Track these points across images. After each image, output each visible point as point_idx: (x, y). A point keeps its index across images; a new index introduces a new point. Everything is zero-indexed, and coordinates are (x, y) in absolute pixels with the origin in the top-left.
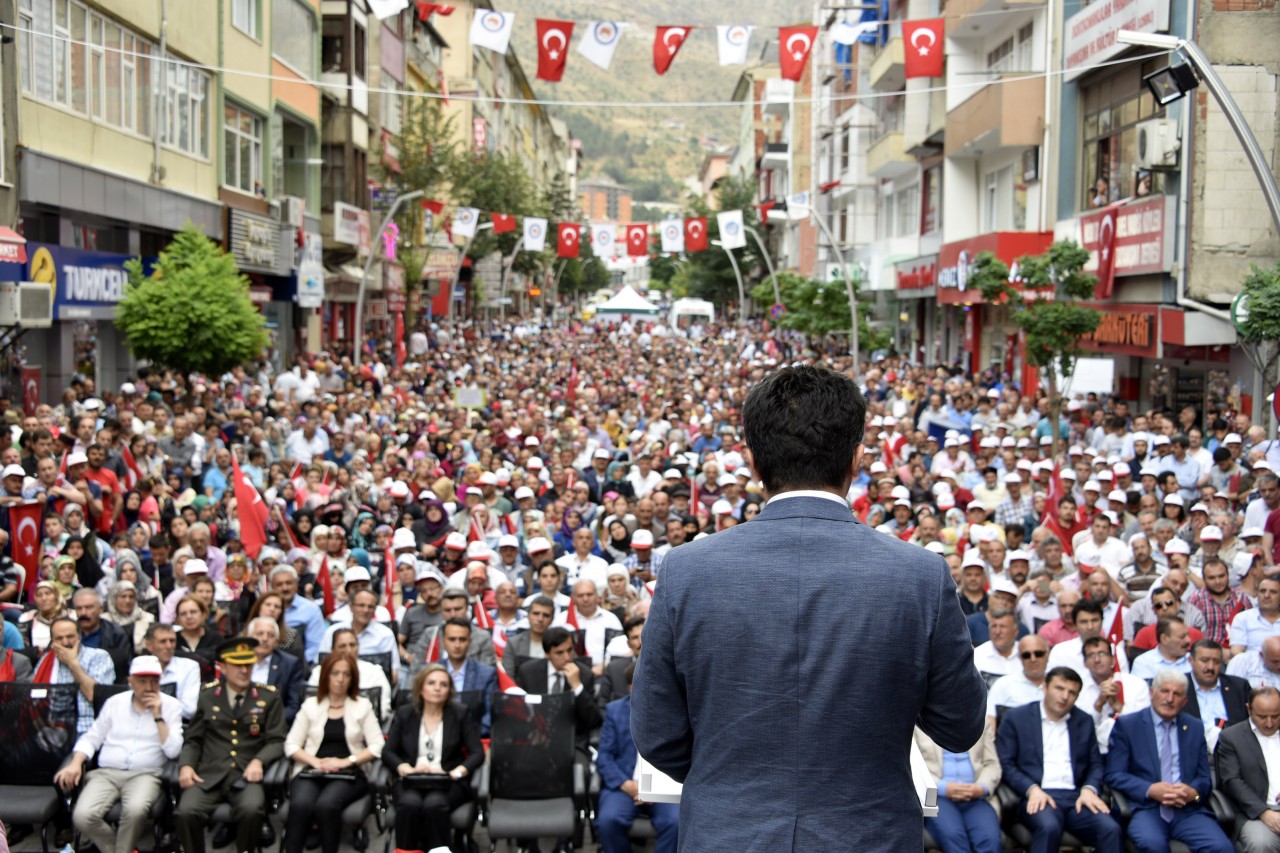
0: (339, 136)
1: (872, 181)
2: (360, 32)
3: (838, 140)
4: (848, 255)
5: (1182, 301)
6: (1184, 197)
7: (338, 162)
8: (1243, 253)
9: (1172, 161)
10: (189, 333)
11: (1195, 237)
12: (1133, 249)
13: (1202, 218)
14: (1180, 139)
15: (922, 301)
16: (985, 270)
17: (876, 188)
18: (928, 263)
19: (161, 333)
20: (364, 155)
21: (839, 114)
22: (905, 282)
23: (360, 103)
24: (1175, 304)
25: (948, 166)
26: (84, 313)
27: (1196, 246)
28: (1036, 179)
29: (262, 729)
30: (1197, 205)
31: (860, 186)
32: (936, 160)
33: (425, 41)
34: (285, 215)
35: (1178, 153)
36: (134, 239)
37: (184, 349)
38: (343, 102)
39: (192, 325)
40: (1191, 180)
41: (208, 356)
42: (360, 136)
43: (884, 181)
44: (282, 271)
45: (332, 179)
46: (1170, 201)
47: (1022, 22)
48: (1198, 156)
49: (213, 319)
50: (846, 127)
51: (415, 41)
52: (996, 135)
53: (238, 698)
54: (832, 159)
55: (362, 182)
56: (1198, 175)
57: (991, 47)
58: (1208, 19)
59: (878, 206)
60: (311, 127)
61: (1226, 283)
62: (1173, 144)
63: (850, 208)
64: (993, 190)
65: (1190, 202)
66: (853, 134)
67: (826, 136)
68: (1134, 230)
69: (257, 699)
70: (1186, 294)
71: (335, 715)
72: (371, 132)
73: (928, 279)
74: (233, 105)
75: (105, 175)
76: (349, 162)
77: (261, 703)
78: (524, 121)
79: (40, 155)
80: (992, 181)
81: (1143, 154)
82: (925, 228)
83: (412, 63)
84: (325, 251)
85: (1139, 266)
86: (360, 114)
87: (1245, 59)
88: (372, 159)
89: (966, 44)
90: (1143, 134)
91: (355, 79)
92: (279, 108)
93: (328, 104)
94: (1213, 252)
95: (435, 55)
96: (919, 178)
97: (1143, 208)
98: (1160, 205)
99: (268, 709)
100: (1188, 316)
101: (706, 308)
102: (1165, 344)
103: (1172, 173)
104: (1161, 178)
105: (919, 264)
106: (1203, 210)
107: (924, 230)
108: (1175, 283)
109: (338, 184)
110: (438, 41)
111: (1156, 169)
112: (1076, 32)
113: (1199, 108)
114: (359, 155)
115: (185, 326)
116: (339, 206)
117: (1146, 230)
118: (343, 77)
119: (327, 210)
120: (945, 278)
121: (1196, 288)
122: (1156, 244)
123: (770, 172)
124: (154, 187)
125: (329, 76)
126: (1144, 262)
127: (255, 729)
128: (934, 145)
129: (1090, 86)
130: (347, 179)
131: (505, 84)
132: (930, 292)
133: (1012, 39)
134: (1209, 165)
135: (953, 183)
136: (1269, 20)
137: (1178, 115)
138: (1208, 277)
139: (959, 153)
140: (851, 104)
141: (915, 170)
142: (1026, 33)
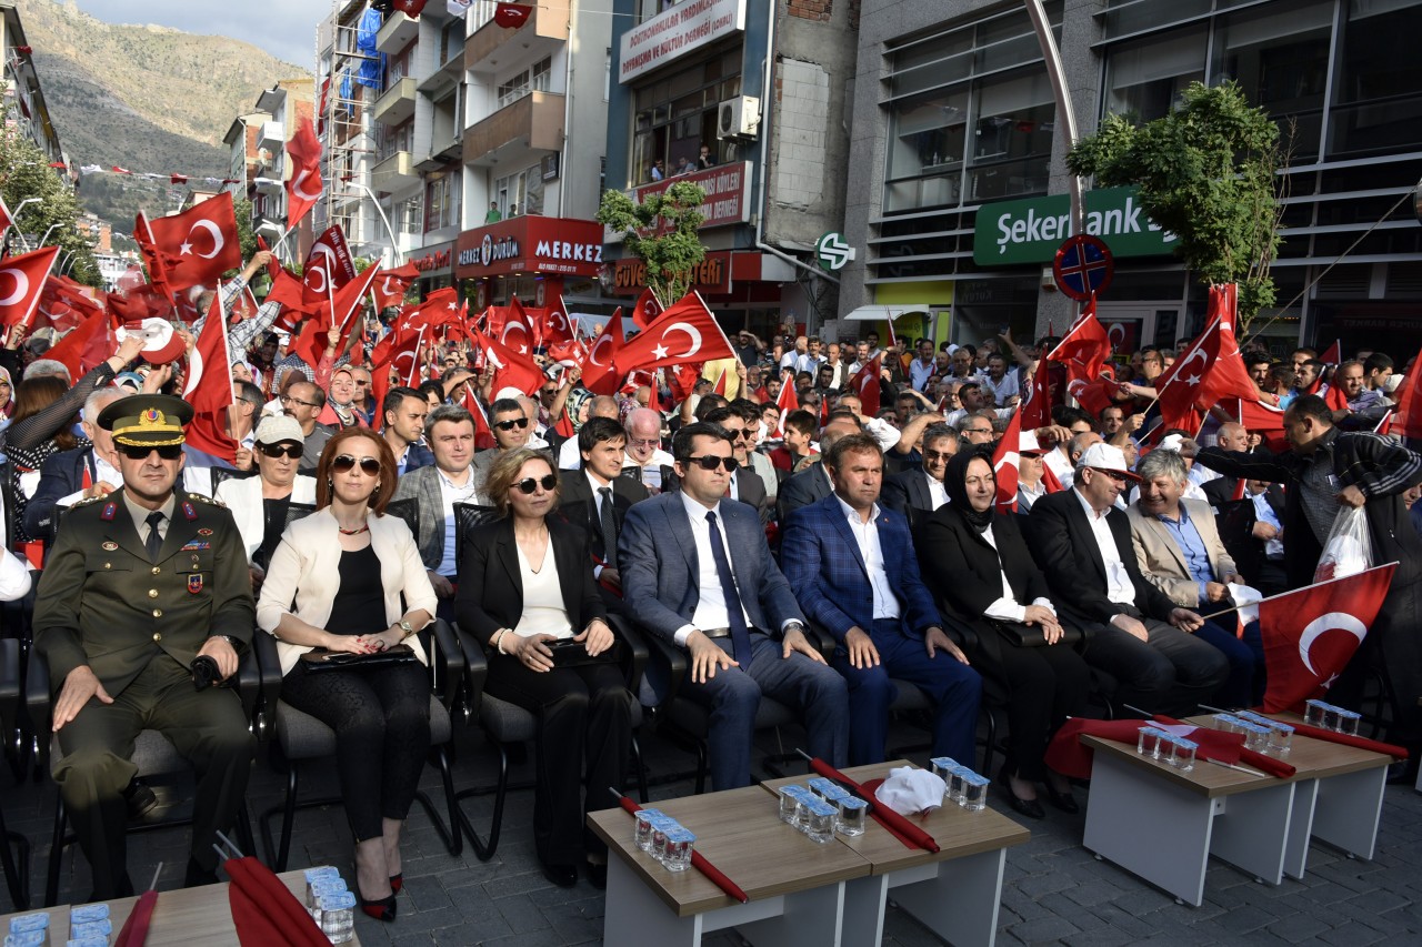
3: (341, 162)
5: (759, 244)
6: (763, 161)
8: (803, 211)
9: (754, 131)
11: (771, 194)
13: (776, 180)
14: (762, 115)
18: (441, 250)
21: (341, 143)
24: (752, 248)
25: (466, 173)
27: (772, 202)
28: (557, 177)
30: (773, 168)
31: (363, 198)
32: (441, 173)
35: (760, 126)
40: (769, 149)
46: (749, 165)
47: (539, 58)
48: (776, 130)
50: (350, 153)
52: (525, 139)
56: (774, 146)
57: (501, 82)
58: (784, 21)
59: (378, 214)
61: (791, 233)
62: (755, 118)
63: (354, 214)
64: (504, 192)
65: (768, 166)
66: (356, 156)
68: (706, 192)
70: (764, 240)
71: (355, 545)
73: (444, 263)
80: (504, 185)
81: (726, 127)
82: (429, 227)
85: (713, 220)
87: (809, 57)
90: (728, 110)
94: (784, 208)
96: (422, 187)
98: (736, 169)
100: (764, 256)
102: (733, 281)
103: (754, 144)
105: (432, 252)
106: (777, 173)
107: (426, 230)
108: (755, 230)
111: (740, 138)
112: (637, 41)
113: (777, 91)
117: (720, 190)
120: (466, 257)
121: (771, 235)
122: (735, 201)
123: (261, 196)
126: (717, 216)
128: (448, 163)
129: (643, 87)
132: (446, 271)
133: (527, 73)
134: (782, 138)
135: (472, 184)
136: (826, 31)
137: (758, 94)
138: (779, 228)
139: (478, 161)
140: (356, 132)
141: (418, 184)
142: (544, 66)
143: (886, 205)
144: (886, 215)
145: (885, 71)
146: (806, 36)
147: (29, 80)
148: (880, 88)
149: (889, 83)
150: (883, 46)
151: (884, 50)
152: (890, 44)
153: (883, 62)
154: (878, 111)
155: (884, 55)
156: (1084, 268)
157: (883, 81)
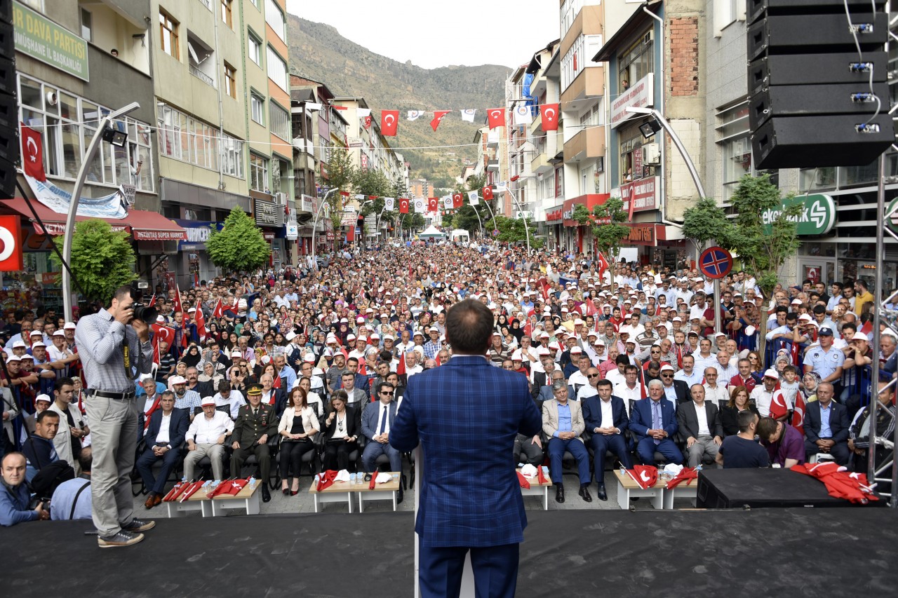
0: (301, 165)
1: (534, 175)
2: (309, 120)
3: (519, 158)
4: (524, 207)
5: (664, 221)
6: (663, 177)
7: (302, 177)
9: (657, 161)
10: (237, 254)
11: (668, 193)
12: (643, 200)
13: (671, 185)
14: (660, 152)
15: (557, 225)
16: (579, 211)
17: (536, 178)
18: (559, 209)
19: (224, 254)
20: (313, 173)
21: (519, 146)
22: (550, 218)
23: (310, 151)
24: (661, 223)
25: (565, 166)
26: (193, 247)
27: (669, 198)
28: (603, 171)
29: (267, 423)
30: (668, 180)
31: (529, 177)
32: (560, 164)
33: (338, 123)
34: (279, 202)
35: (660, 158)
36: (213, 214)
37: (236, 261)
38: (303, 151)
39: (238, 250)
40: (665, 169)
41: (246, 263)
42: (311, 165)
43: (539, 175)
44: (279, 226)
45: (300, 184)
46: (657, 178)
47: (594, 104)
48: (668, 159)
49: (247, 246)
50: (522, 152)
51: (334, 123)
52: (585, 152)
53: (256, 410)
54: (516, 166)
55: (312, 185)
56: (668, 168)
57: (581, 115)
58: (669, 100)
59: (537, 185)
60: (289, 162)
62: (657, 154)
63: (525, 187)
64: (585, 176)
65: (665, 179)
66: (525, 154)
67: (513, 156)
68: (643, 192)
69: (265, 410)
70: (666, 218)
71: (298, 415)
72: (316, 163)
73: (559, 216)
74: (254, 154)
75: (198, 187)
76: (306, 177)
77: (266, 412)
78: (385, 155)
79: (169, 180)
80: (584, 172)
81: (645, 158)
82: (557, 194)
83: (333, 133)
84: (297, 215)
85: (646, 207)
86: (310, 155)
87: (686, 117)
88: (317, 175)
89: (572, 114)
90: (645, 150)
91: (308, 141)
92: (275, 155)
93: (296, 152)
95: (343, 128)
96: (554, 172)
97: (646, 182)
98: (653, 180)
99: (269, 414)
100: (667, 227)
101: (466, 233)
102: (658, 240)
103: (658, 167)
104: (652, 169)
105: (555, 210)
106: (671, 182)
107: (556, 196)
108: (661, 213)
109: (302, 186)
110: (344, 123)
111: (651, 165)
112: (616, 107)
113: (667, 138)
114: (311, 173)
115: (235, 250)
116: (303, 196)
117: (648, 191)
118: (303, 140)
119: (298, 197)
120: (567, 214)
121: (670, 216)
122: (652, 197)
123: (491, 172)
124: (222, 191)
125: (295, 140)
126: (647, 205)
127: (264, 423)
128: (559, 158)
129: (622, 130)
130: (306, 184)
131: (375, 139)
132: (560, 222)
133: (590, 111)
134: (672, 163)
135: (568, 174)
136: (695, 100)
137: (659, 142)
138: (675, 210)
139: (570, 161)
140: (524, 142)
141: (552, 169)
142: (596, 108)
143: (725, 197)
144: (725, 202)
145: (719, 124)
146: (682, 105)
147: (375, 128)
148: (716, 133)
149: (722, 130)
150: (716, 111)
151: (717, 113)
152: (720, 109)
153: (717, 120)
154: (716, 146)
155: (717, 116)
156: (716, 263)
157: (717, 129)
